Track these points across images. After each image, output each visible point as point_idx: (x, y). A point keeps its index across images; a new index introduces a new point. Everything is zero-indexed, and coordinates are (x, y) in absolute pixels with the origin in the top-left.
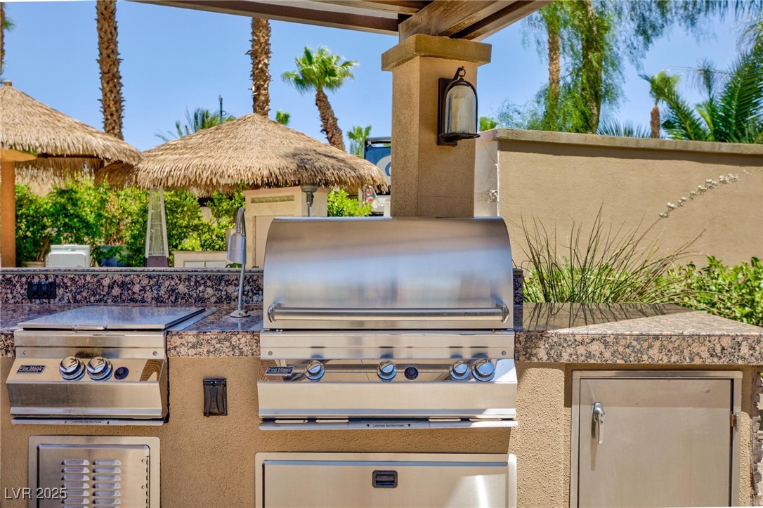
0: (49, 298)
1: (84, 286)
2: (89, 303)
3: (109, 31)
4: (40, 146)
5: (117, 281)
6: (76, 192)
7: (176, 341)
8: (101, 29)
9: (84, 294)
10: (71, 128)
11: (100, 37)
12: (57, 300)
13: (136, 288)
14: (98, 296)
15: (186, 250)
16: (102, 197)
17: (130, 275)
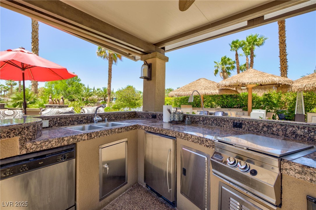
0: (239, 128)
1: (252, 125)
2: (254, 132)
3: (283, 47)
4: (258, 82)
5: (266, 125)
6: (270, 94)
7: (286, 165)
8: (280, 47)
9: (252, 128)
10: (268, 76)
11: (280, 49)
12: (242, 129)
13: (275, 129)
14: (257, 130)
15: (313, 112)
16: (279, 96)
17: (272, 123)
